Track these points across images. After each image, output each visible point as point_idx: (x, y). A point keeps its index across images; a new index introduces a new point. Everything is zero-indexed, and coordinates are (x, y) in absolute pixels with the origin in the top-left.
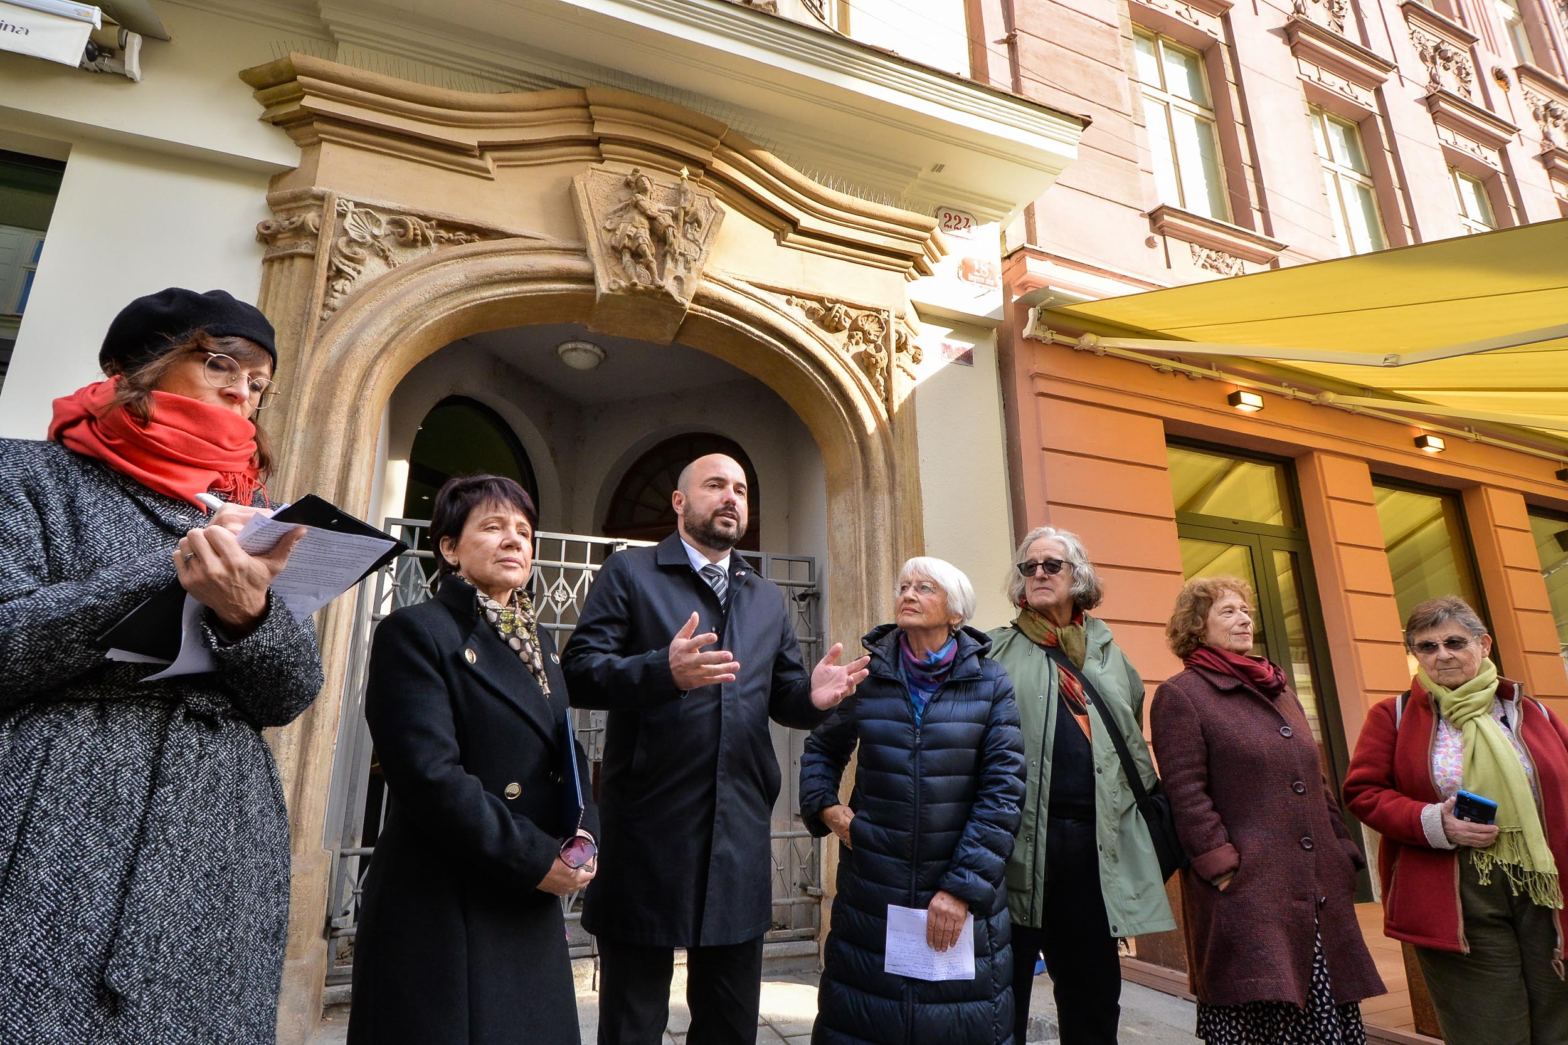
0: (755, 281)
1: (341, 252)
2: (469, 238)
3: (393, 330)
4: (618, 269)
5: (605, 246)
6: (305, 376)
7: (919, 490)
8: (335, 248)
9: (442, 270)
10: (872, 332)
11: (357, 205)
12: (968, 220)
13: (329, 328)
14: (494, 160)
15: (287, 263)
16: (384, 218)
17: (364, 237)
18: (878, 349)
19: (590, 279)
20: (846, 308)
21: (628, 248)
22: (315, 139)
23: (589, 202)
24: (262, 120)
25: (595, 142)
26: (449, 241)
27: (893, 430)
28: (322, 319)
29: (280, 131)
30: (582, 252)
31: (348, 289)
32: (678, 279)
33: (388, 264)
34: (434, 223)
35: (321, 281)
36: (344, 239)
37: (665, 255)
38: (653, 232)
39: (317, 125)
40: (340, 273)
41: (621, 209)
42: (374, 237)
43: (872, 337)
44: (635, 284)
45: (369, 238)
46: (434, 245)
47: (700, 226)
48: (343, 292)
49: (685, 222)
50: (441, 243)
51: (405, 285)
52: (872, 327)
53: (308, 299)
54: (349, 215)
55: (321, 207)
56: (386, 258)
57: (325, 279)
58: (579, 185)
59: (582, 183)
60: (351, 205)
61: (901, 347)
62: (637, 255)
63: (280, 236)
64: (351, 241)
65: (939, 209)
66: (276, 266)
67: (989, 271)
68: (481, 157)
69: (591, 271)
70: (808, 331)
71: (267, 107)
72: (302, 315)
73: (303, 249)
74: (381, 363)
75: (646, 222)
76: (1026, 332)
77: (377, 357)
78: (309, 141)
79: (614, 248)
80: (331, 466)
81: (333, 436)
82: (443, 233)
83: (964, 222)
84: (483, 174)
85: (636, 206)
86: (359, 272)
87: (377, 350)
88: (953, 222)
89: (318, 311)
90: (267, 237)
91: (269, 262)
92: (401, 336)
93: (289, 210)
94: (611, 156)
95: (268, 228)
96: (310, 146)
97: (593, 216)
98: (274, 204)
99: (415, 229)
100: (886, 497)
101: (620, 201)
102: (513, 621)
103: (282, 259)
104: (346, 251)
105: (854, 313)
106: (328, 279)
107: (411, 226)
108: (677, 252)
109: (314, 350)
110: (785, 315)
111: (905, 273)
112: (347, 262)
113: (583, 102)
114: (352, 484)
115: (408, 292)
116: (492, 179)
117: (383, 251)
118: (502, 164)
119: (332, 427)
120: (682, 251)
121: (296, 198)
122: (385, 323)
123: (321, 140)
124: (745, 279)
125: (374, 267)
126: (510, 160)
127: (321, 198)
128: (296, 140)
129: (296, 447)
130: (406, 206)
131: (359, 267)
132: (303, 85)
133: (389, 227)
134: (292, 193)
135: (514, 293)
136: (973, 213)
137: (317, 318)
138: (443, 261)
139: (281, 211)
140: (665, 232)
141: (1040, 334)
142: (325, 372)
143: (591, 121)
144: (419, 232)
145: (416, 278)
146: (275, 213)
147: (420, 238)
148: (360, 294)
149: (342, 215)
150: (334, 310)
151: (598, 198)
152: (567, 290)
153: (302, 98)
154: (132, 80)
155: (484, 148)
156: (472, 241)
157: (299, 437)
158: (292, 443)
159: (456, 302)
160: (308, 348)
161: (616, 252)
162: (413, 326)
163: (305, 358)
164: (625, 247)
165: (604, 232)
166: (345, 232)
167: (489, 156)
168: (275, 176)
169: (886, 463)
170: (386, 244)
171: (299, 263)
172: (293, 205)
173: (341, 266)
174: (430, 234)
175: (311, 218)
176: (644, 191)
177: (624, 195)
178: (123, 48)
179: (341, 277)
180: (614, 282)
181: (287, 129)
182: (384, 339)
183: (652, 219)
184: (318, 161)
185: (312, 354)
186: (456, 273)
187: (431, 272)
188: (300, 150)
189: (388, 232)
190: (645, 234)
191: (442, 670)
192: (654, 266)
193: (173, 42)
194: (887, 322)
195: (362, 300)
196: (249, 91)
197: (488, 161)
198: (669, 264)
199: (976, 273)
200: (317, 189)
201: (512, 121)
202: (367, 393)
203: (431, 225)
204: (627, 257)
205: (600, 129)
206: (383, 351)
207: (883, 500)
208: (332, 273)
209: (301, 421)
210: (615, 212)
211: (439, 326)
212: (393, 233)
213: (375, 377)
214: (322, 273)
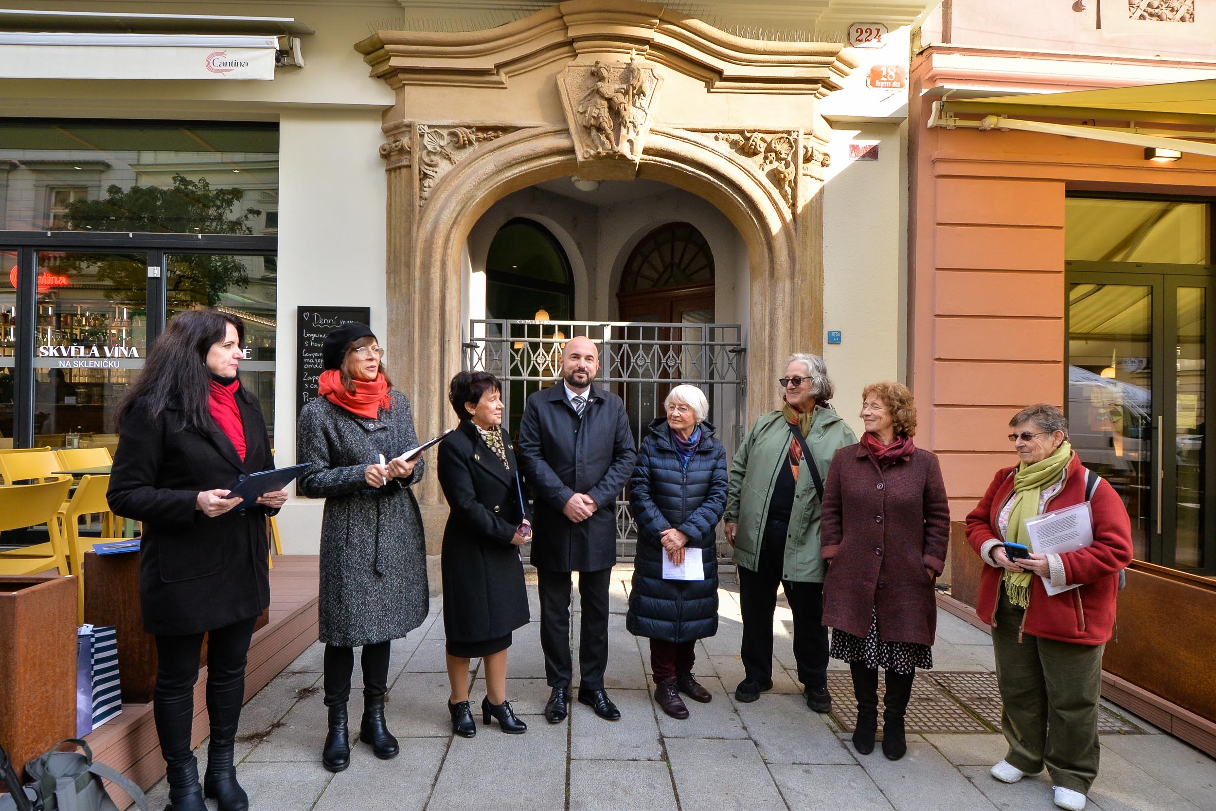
0: (689, 127)
1: (424, 162)
2: (496, 134)
3: (458, 208)
4: (589, 142)
5: (580, 125)
6: (416, 247)
7: (821, 270)
8: (421, 159)
9: (481, 162)
10: (783, 152)
11: (429, 127)
12: (878, 30)
13: (425, 211)
14: (506, 74)
15: (398, 172)
16: (445, 132)
17: (436, 149)
18: (787, 165)
19: (571, 151)
20: (761, 135)
21: (594, 126)
22: (401, 85)
23: (568, 94)
24: (371, 76)
25: (570, 43)
26: (484, 139)
27: (796, 229)
28: (420, 206)
29: (382, 81)
30: (566, 131)
31: (432, 185)
32: (630, 142)
33: (452, 163)
34: (474, 129)
35: (417, 183)
36: (425, 151)
37: (620, 125)
38: (610, 108)
39: (401, 76)
40: (426, 176)
41: (589, 95)
42: (441, 147)
43: (783, 156)
44: (599, 153)
45: (438, 149)
46: (476, 144)
47: (644, 96)
48: (429, 187)
49: (634, 95)
50: (479, 141)
51: (462, 176)
52: (782, 148)
53: (412, 195)
54: (426, 135)
55: (410, 131)
56: (450, 159)
57: (418, 181)
58: (560, 83)
59: (562, 79)
60: (426, 128)
61: (808, 159)
62: (600, 129)
63: (392, 154)
64: (429, 153)
65: (852, 25)
66: (393, 173)
67: (896, 74)
68: (498, 74)
69: (571, 146)
70: (731, 160)
71: (372, 66)
72: (409, 206)
73: (405, 163)
74: (454, 231)
75: (605, 103)
76: (930, 123)
77: (452, 228)
78: (398, 86)
79: (585, 127)
80: (435, 299)
81: (434, 281)
82: (480, 135)
83: (875, 32)
84: (499, 86)
85: (598, 92)
86: (436, 172)
87: (451, 223)
88: (864, 35)
89: (417, 202)
90: (386, 155)
91: (389, 171)
92: (463, 212)
93: (394, 135)
94: (582, 51)
95: (385, 150)
96: (399, 89)
97: (570, 104)
98: (386, 132)
99: (463, 137)
100: (788, 284)
101: (588, 89)
102: (492, 440)
103: (395, 169)
104: (427, 160)
105: (768, 138)
106: (420, 180)
107: (461, 136)
108: (628, 122)
109: (418, 228)
110: (713, 151)
111: (815, 94)
112: (428, 168)
113: (560, 15)
114: (447, 308)
115: (464, 182)
116: (506, 88)
117: (447, 155)
118: (511, 75)
119: (432, 276)
120: (632, 120)
121: (397, 127)
122: (453, 207)
123: (404, 85)
124: (682, 127)
125: (444, 167)
126: (515, 71)
127: (409, 126)
128: (391, 85)
129: (417, 289)
130: (456, 121)
131: (435, 169)
132: (388, 52)
133: (449, 137)
134: (394, 125)
135: (525, 170)
136: (884, 22)
137: (418, 207)
138: (481, 156)
139: (390, 136)
140: (618, 108)
141: (943, 122)
142: (426, 241)
143: (566, 28)
144: (466, 138)
145: (467, 171)
146: (388, 137)
147: (467, 142)
148: (438, 187)
149: (422, 136)
150: (426, 199)
151: (574, 89)
152: (558, 161)
153: (389, 59)
154: (300, 67)
155: (499, 67)
156: (498, 137)
157: (417, 283)
158: (414, 286)
159: (491, 184)
160: (415, 228)
161: (587, 129)
162: (469, 204)
163: (414, 234)
164: (591, 125)
165: (578, 115)
166: (425, 147)
167: (502, 72)
168: (384, 112)
169: (789, 256)
170: (449, 150)
171: (404, 171)
172: (396, 132)
173: (426, 171)
174: (473, 137)
175: (405, 141)
176: (602, 79)
177: (590, 83)
178: (292, 49)
179: (427, 177)
180: (587, 152)
181: (386, 79)
182: (454, 215)
183: (609, 100)
184: (404, 99)
185: (418, 231)
186: (488, 164)
187: (475, 165)
188: (394, 92)
189: (449, 141)
190: (605, 113)
191: (466, 463)
192: (612, 137)
193: (316, 34)
194: (796, 141)
195: (439, 192)
196: (361, 57)
197: (503, 77)
198: (624, 131)
199: (883, 79)
200: (406, 121)
201: (513, 43)
202: (449, 251)
203: (473, 131)
204: (594, 132)
205: (572, 33)
206: (454, 223)
207: (785, 285)
208: (422, 176)
209: (417, 273)
210: (585, 98)
211: (484, 199)
212: (452, 141)
213: (452, 241)
214: (417, 177)
